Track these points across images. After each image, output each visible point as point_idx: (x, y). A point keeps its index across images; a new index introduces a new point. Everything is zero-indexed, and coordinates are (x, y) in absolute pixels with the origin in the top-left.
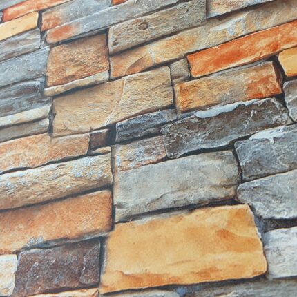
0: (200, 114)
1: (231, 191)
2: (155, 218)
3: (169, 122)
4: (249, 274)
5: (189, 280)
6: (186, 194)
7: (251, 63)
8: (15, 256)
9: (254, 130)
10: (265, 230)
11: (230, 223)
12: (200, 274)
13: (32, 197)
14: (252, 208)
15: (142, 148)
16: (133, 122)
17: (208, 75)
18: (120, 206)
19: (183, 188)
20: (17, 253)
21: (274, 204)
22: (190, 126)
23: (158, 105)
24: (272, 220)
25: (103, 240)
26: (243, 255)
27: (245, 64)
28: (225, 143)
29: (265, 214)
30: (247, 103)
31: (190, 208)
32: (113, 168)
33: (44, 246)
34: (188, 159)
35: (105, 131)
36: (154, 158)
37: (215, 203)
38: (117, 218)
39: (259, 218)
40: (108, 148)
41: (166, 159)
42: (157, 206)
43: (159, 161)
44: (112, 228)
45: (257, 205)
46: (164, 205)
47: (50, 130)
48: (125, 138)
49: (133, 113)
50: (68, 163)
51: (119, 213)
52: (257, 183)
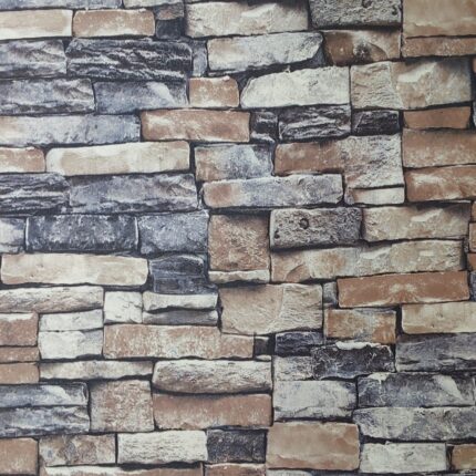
0: (340, 345)
1: (349, 413)
2: (301, 423)
3: (317, 346)
4: (349, 469)
5: (318, 467)
6: (322, 409)
7: (382, 307)
8: (203, 433)
9: (371, 370)
10: (362, 443)
11: (346, 435)
12: (324, 464)
13: (210, 387)
14: (359, 427)
15: (295, 364)
16: (289, 337)
17: (351, 309)
18: (278, 409)
19: (321, 404)
20: (205, 430)
21: (372, 427)
22: (332, 354)
23: (310, 326)
24: (368, 437)
25: (266, 431)
26: (349, 456)
27: (378, 307)
28: (352, 377)
29: (365, 432)
30: (372, 345)
31: (324, 420)
32: (272, 376)
33: (225, 428)
34: (328, 383)
35: (266, 339)
36: (304, 376)
37: (338, 419)
38: (276, 418)
39: (361, 434)
40: (269, 357)
41: (312, 379)
42: (302, 415)
43: (306, 379)
44: (271, 425)
45: (363, 426)
46: (307, 415)
47: (219, 324)
48: (282, 351)
49: (289, 328)
50: (237, 363)
51: (277, 415)
52: (364, 411)
